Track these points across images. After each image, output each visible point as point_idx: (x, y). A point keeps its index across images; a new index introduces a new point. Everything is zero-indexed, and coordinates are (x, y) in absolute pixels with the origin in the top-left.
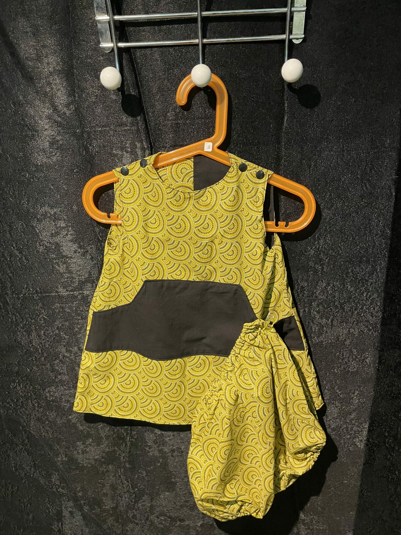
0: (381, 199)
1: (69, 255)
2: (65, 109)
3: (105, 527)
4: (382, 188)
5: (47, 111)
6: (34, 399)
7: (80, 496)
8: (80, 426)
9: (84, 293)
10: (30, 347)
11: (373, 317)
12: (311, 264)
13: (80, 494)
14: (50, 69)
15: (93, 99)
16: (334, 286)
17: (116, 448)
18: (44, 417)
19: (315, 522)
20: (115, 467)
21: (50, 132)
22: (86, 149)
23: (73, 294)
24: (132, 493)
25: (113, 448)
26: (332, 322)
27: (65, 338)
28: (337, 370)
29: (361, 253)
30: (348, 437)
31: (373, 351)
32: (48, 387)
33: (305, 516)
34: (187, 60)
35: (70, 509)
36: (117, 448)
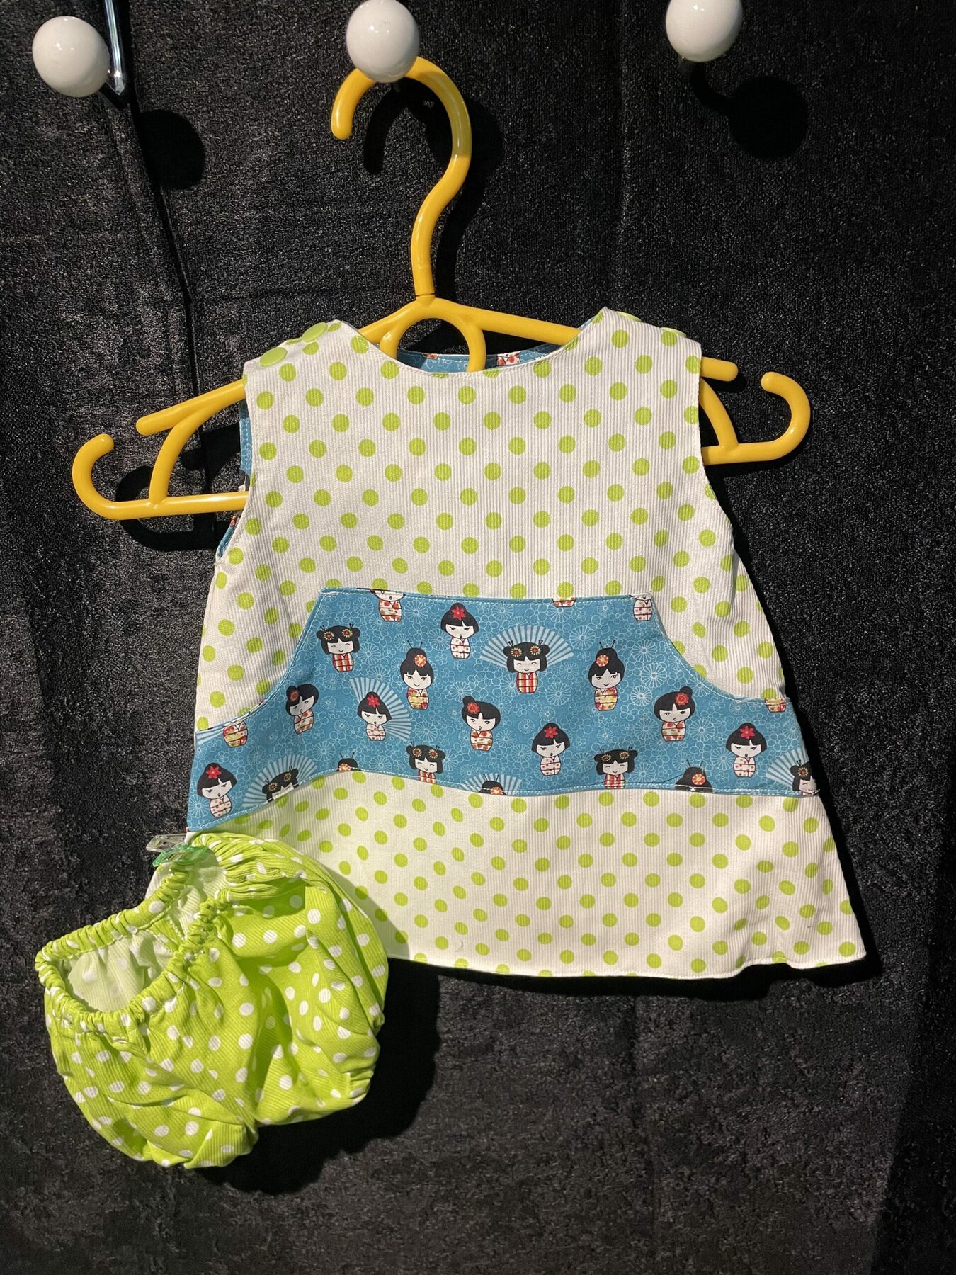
17: (136, 1203)
20: (140, 1252)
25: (127, 1204)
36: (141, 1202)
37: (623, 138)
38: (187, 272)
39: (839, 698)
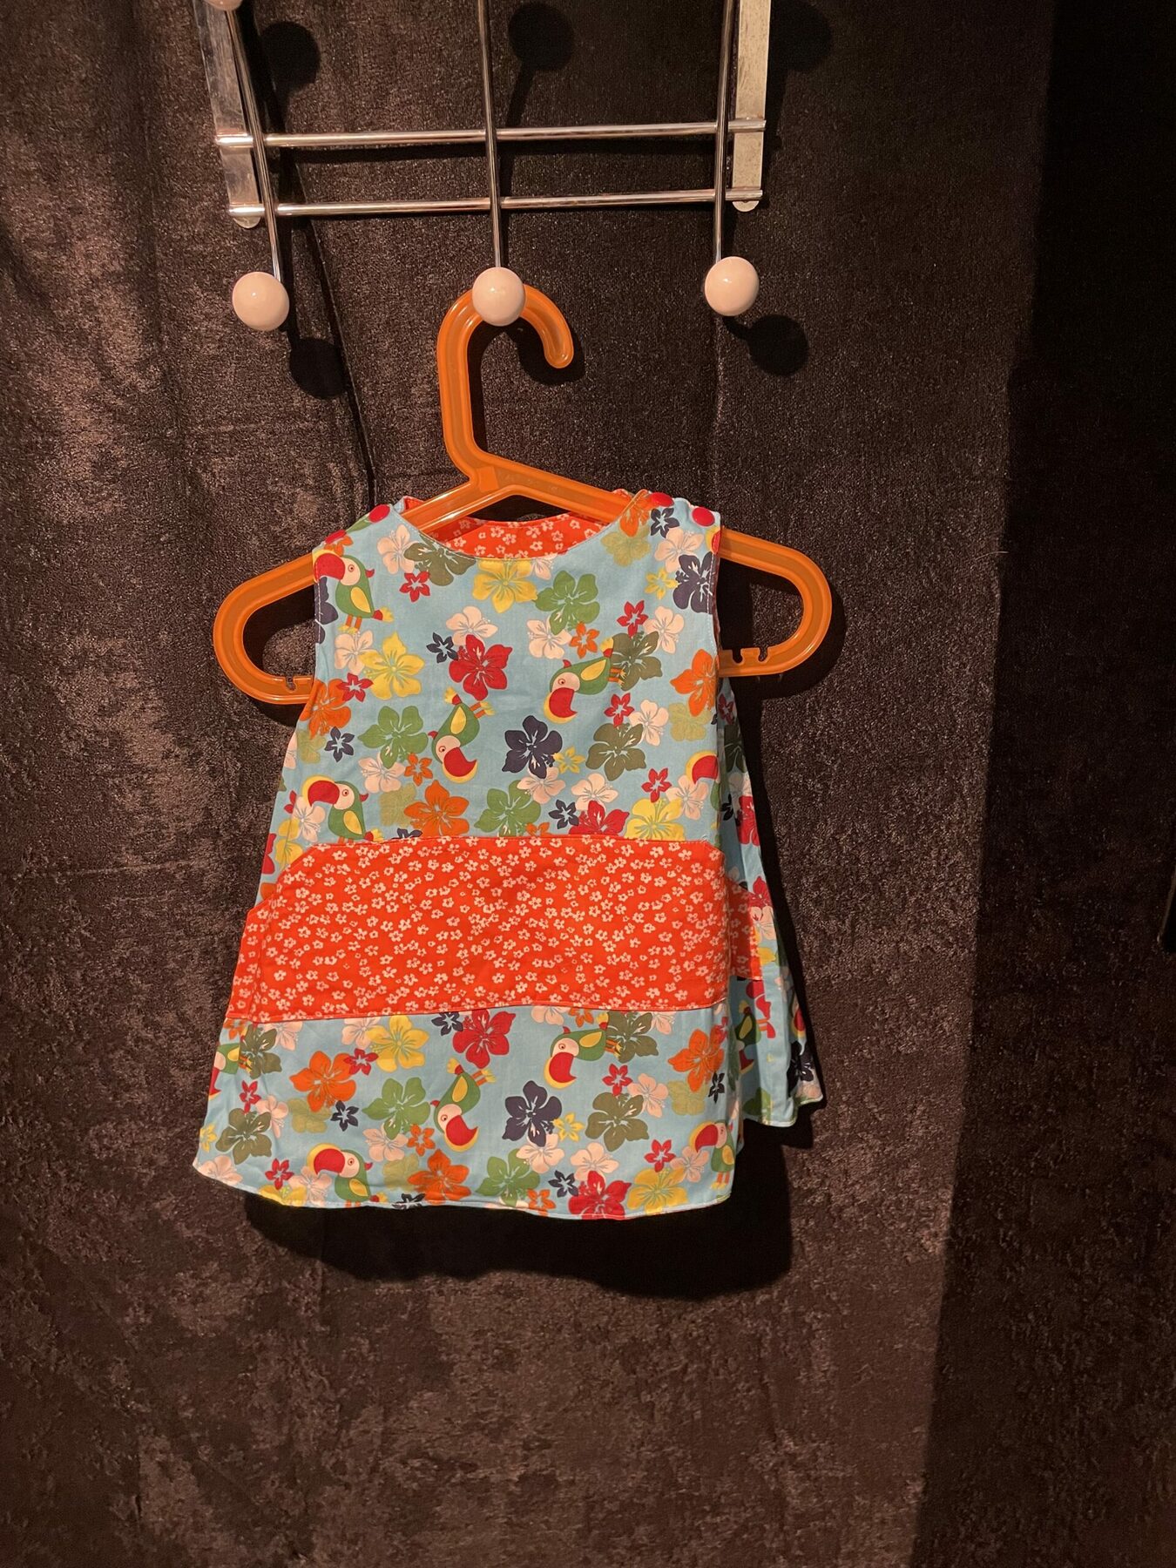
0: (968, 608)
1: (149, 765)
2: (134, 375)
3: (259, 1501)
4: (969, 580)
5: (85, 380)
6: (57, 1160)
7: (187, 1418)
8: (184, 1229)
9: (191, 867)
10: (45, 1017)
11: (955, 912)
12: (797, 777)
13: (188, 1414)
14: (93, 271)
15: (211, 349)
16: (857, 834)
17: (285, 1284)
18: (84, 1207)
19: (821, 1460)
20: (284, 1336)
21: (94, 436)
22: (193, 480)
23: (160, 871)
24: (330, 1402)
25: (276, 1285)
26: (853, 926)
27: (140, 991)
28: (870, 1053)
29: (920, 746)
30: (903, 1225)
31: (959, 1000)
32: (94, 1125)
33: (795, 1445)
34: (460, 250)
35: (159, 1457)
36: (289, 1283)
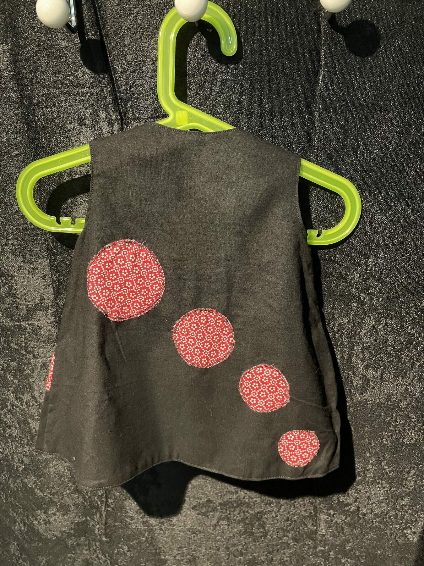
1: (11, 273)
8: (39, 492)
9: (35, 325)
12: (355, 292)
16: (388, 326)
17: (88, 518)
20: (89, 540)
25: (84, 518)
30: (397, 526)
37: (321, 45)
38: (122, 107)
39: (412, 305)
